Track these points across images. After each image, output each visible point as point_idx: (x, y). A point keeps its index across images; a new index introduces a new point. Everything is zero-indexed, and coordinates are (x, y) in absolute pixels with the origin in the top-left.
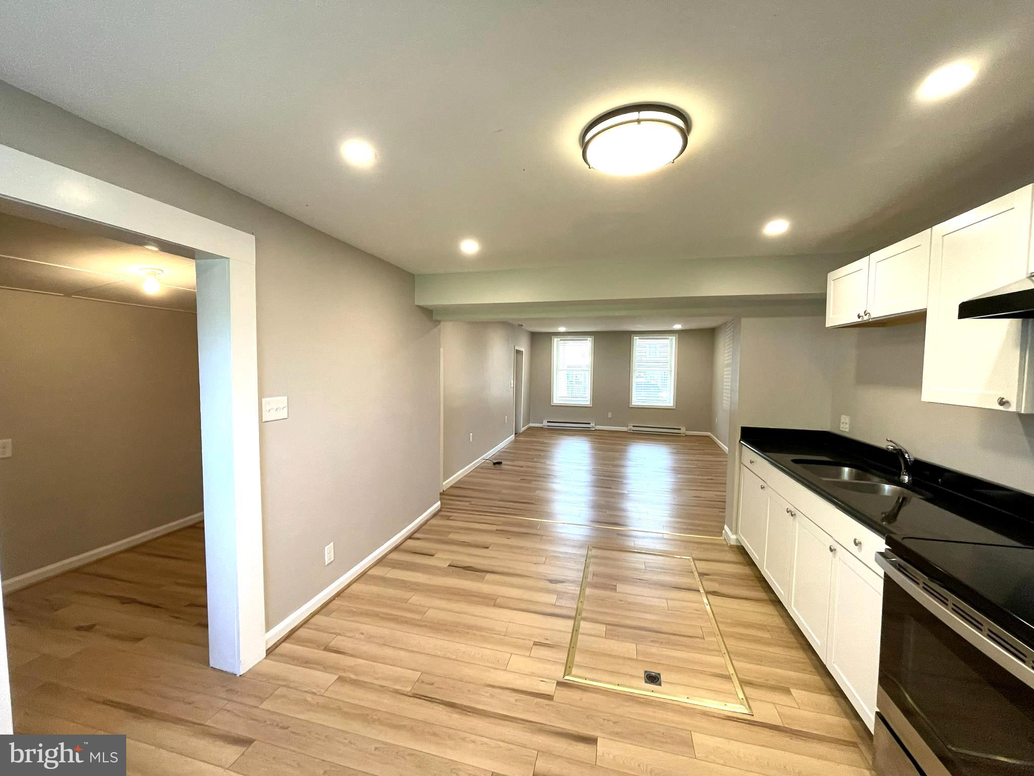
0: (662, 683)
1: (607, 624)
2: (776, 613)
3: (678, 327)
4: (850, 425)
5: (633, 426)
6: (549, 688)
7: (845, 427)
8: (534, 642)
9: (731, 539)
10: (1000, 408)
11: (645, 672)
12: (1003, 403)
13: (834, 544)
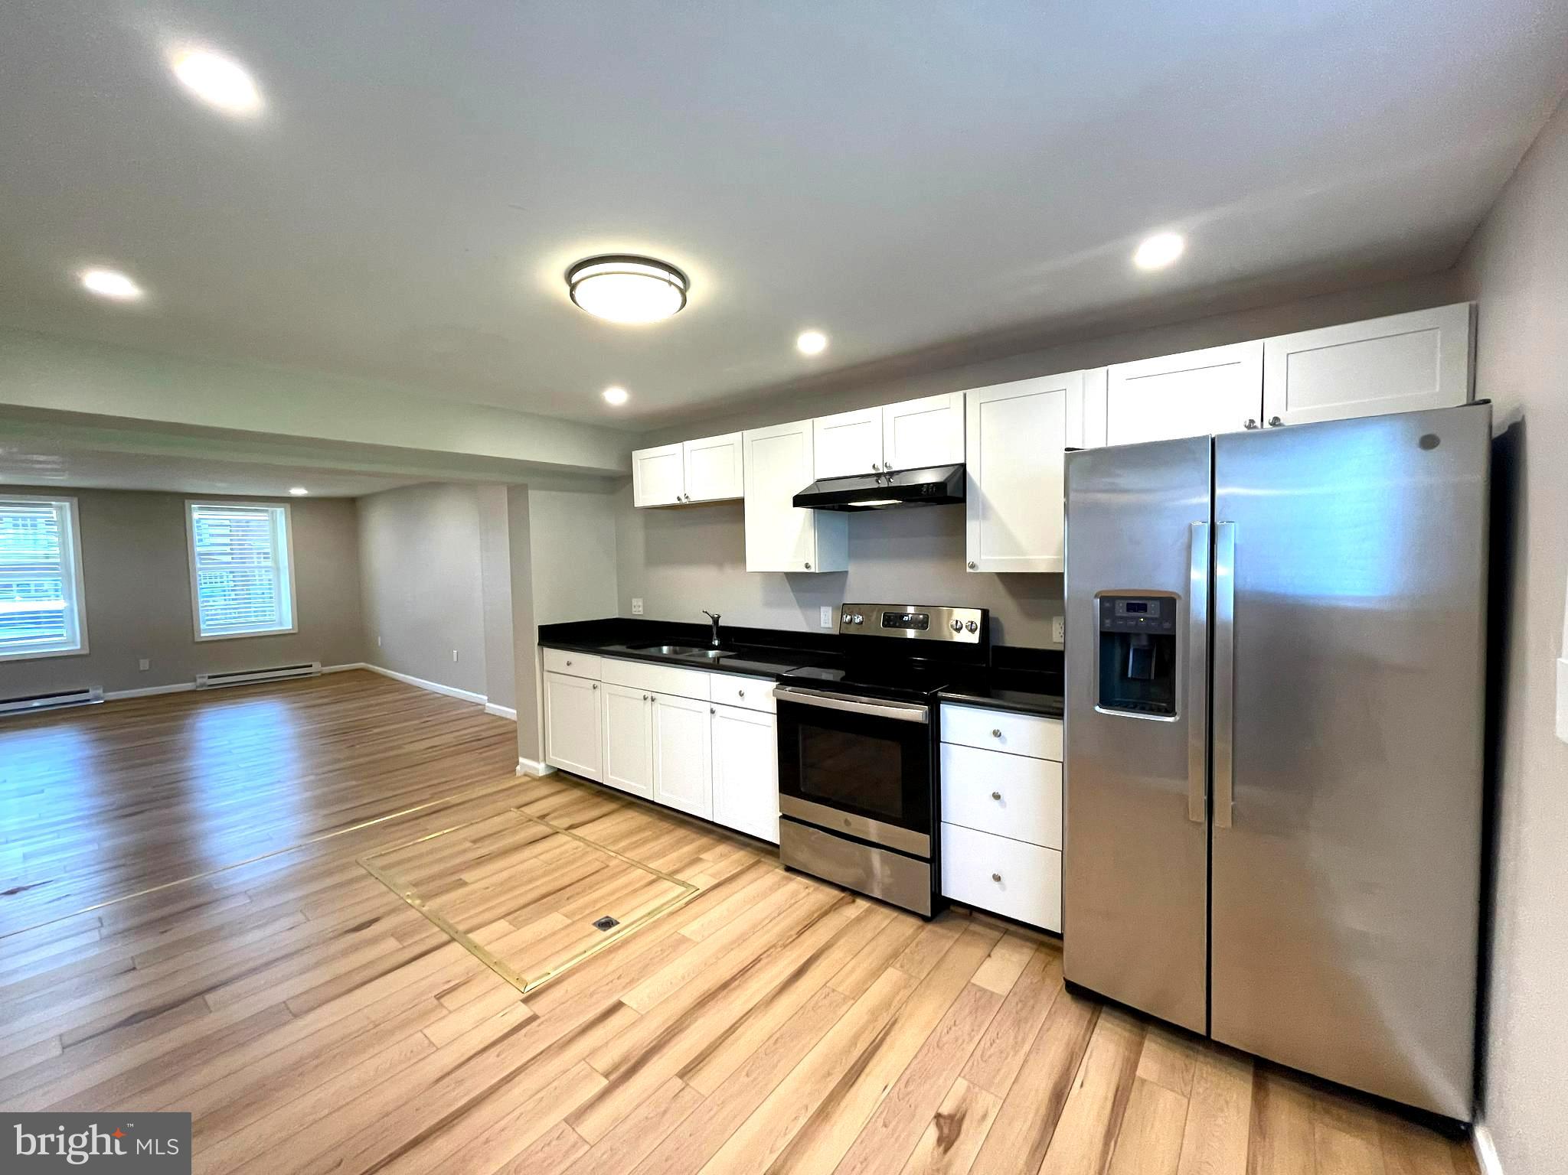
0: (618, 920)
1: (502, 917)
2: (637, 814)
3: (298, 491)
4: (644, 606)
5: (210, 677)
6: (523, 1012)
7: (638, 610)
8: (435, 996)
9: (538, 770)
10: (806, 570)
11: (594, 924)
12: (807, 566)
13: (712, 706)
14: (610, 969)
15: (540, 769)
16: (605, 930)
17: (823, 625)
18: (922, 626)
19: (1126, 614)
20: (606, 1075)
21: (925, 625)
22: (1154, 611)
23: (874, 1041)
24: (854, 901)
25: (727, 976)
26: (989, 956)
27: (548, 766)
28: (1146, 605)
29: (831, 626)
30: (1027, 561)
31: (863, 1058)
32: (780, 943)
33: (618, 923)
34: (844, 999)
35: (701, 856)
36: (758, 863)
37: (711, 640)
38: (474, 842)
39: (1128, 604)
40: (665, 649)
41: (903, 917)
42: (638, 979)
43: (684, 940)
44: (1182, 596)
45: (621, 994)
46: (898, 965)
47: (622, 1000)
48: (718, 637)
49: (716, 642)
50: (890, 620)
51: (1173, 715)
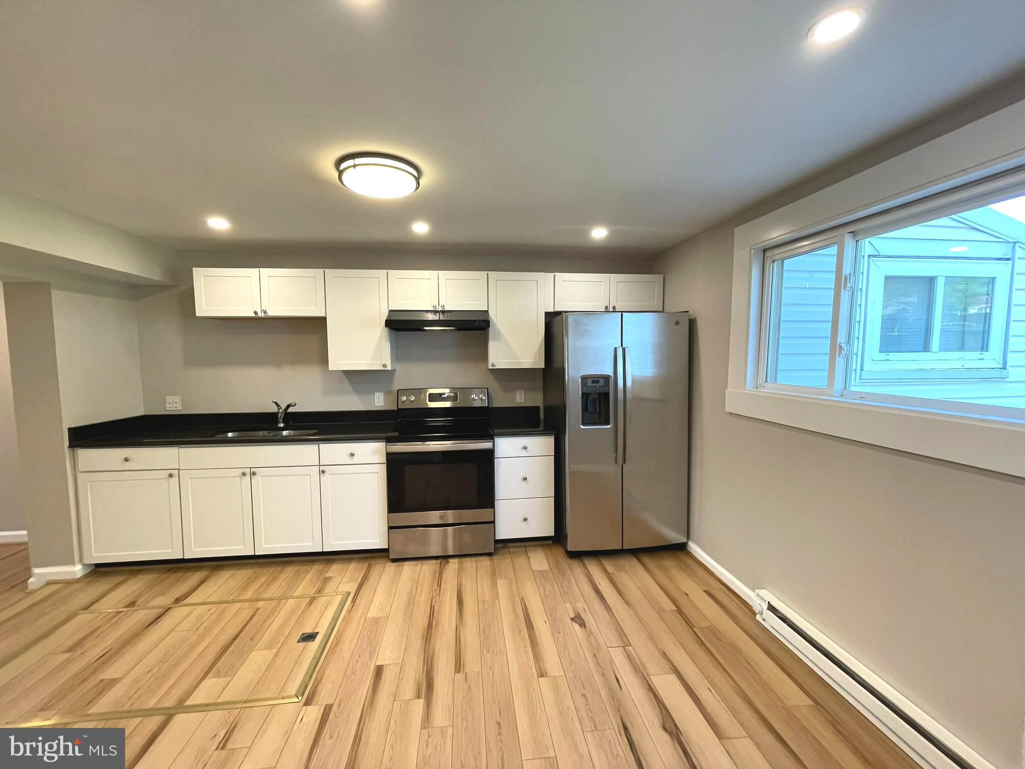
0: (316, 632)
4: (182, 403)
6: (315, 709)
7: (174, 407)
9: (75, 572)
10: (383, 369)
11: (299, 642)
12: (384, 366)
13: (322, 468)
14: (347, 655)
15: (78, 570)
16: (313, 641)
17: (377, 404)
18: (454, 399)
19: (591, 385)
20: (419, 697)
21: (456, 399)
22: (602, 382)
23: (523, 610)
24: (448, 562)
25: (425, 622)
26: (529, 558)
27: (84, 565)
28: (599, 380)
29: (383, 405)
30: (520, 363)
31: (526, 617)
32: (434, 595)
33: (318, 633)
34: (493, 601)
35: (328, 575)
36: (369, 566)
37: (277, 422)
38: (71, 649)
39: (592, 381)
40: (230, 435)
41: (479, 558)
42: (375, 650)
43: (376, 621)
44: (612, 376)
45: (374, 660)
46: (500, 578)
47: (377, 664)
48: (283, 422)
49: (282, 425)
50: (433, 397)
51: (608, 424)
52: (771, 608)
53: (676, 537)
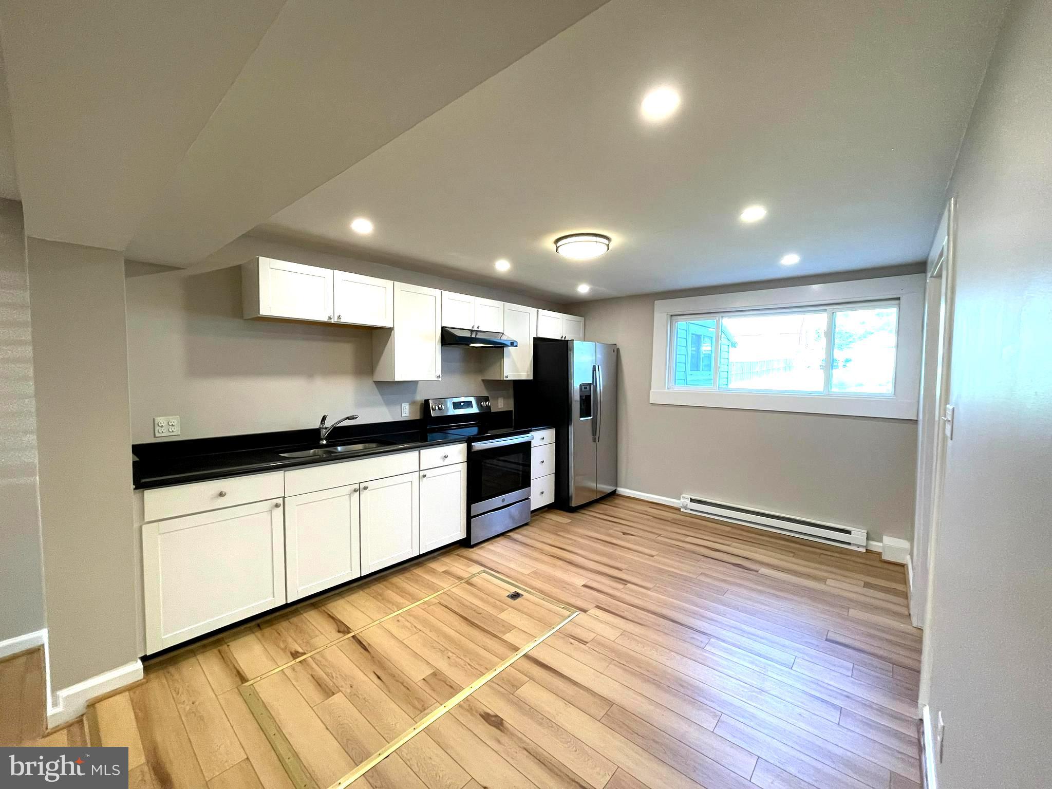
4: (182, 425)
7: (169, 431)
11: (514, 600)
12: (438, 377)
13: (422, 473)
16: (522, 596)
19: (584, 390)
21: (471, 406)
22: (588, 388)
24: (508, 535)
29: (408, 415)
30: (520, 375)
33: (516, 592)
39: (584, 387)
49: (324, 442)
50: (457, 405)
51: (591, 416)
52: (692, 500)
53: (608, 489)
